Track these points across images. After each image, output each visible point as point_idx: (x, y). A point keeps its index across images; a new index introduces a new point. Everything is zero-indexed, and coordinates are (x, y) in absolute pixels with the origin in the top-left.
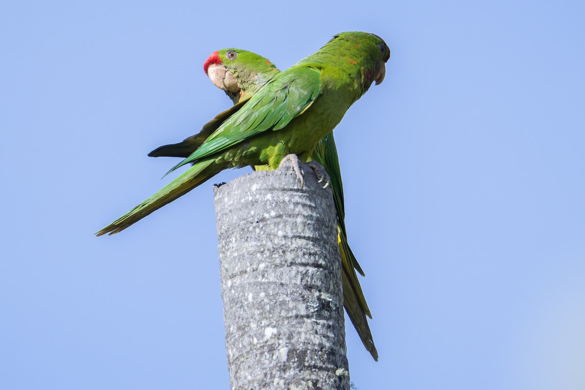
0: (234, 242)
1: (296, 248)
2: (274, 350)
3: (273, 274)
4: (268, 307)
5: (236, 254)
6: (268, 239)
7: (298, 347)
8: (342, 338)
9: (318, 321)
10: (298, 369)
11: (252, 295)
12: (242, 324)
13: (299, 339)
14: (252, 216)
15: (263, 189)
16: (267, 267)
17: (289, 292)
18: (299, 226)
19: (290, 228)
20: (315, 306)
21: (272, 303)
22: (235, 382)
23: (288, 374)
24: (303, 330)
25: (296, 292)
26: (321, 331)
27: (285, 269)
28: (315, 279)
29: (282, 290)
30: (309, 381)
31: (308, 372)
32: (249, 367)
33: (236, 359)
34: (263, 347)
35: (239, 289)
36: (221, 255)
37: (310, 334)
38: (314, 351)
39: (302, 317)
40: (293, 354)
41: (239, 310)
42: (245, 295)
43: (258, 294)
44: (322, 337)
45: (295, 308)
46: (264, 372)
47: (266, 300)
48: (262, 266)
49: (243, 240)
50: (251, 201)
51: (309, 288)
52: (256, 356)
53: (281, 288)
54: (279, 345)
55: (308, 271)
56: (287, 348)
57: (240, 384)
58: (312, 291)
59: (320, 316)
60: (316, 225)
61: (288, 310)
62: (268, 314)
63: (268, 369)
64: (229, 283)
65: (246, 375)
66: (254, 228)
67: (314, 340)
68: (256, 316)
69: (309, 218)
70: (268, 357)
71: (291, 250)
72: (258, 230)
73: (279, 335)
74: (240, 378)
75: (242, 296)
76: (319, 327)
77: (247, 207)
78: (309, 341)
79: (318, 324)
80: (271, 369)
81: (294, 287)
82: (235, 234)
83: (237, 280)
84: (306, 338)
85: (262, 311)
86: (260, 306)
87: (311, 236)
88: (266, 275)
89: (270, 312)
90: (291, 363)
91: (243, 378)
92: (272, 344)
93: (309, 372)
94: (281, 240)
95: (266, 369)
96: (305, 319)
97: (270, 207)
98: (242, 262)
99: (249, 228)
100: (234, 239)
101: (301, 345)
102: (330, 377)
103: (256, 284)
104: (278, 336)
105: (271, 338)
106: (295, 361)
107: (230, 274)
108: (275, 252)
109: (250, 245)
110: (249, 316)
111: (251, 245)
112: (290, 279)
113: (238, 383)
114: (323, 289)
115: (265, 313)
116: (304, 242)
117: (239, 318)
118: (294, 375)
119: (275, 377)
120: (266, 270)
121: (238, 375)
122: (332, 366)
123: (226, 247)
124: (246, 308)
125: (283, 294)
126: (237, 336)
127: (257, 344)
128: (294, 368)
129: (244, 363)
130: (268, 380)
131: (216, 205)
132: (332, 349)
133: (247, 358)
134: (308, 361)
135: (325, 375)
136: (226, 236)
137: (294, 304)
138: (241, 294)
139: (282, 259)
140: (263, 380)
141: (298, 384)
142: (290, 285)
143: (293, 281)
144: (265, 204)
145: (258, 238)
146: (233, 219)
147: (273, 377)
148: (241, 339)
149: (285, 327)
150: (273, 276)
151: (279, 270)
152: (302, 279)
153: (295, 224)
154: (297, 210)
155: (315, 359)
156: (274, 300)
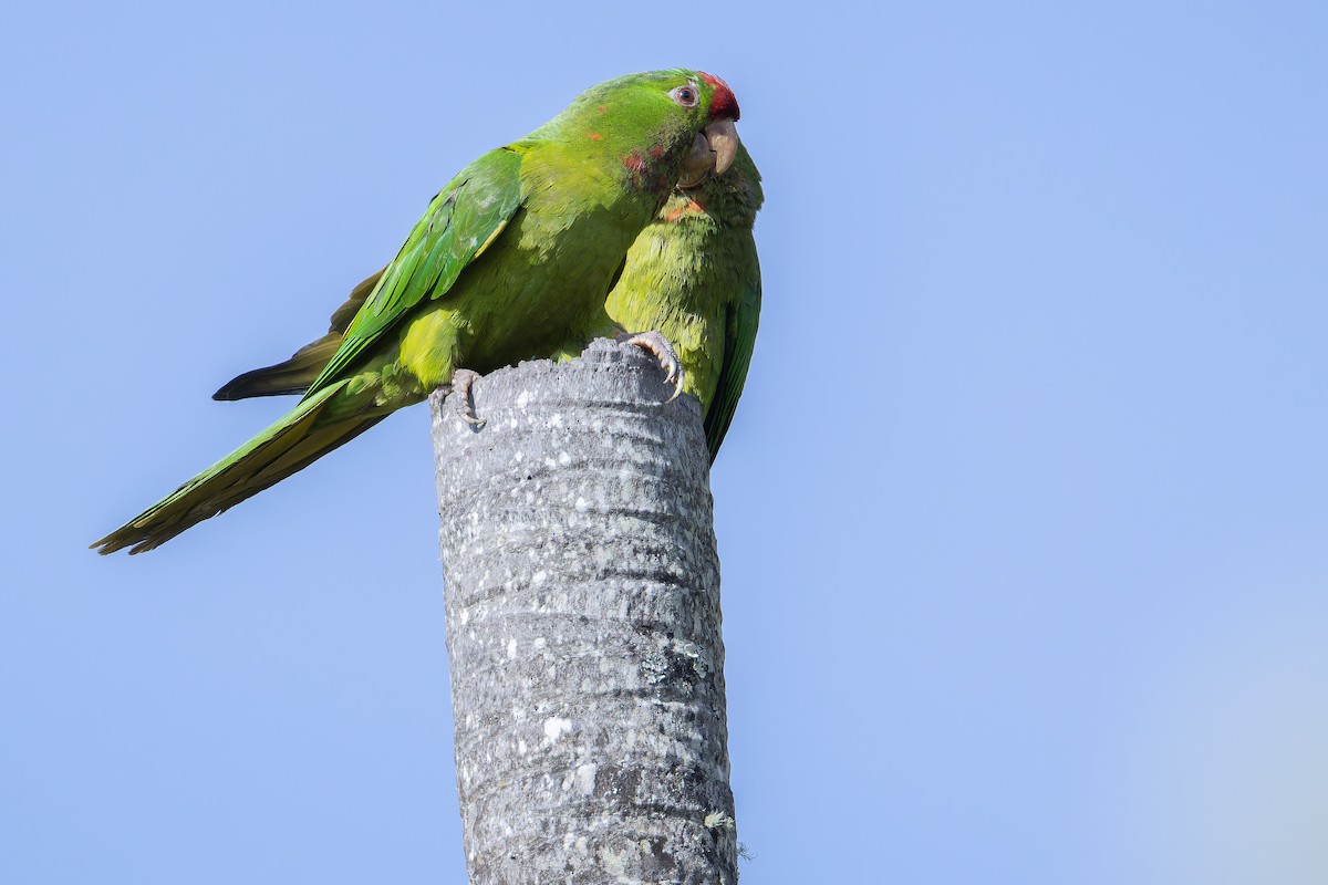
0: (475, 522)
1: (616, 536)
2: (566, 768)
3: (565, 596)
4: (552, 672)
5: (479, 551)
6: (553, 515)
7: (619, 763)
8: (719, 743)
9: (666, 705)
10: (619, 813)
11: (516, 645)
12: (492, 711)
13: (623, 745)
14: (518, 465)
15: (544, 403)
16: (551, 579)
17: (600, 638)
18: (625, 489)
19: (604, 492)
20: (659, 669)
21: (561, 662)
22: (475, 842)
23: (595, 823)
24: (630, 723)
25: (618, 638)
26: (673, 725)
27: (593, 585)
28: (660, 608)
29: (585, 633)
30: (644, 841)
31: (642, 819)
32: (508, 807)
33: (478, 790)
34: (539, 762)
35: (487, 630)
36: (446, 552)
37: (647, 734)
38: (656, 773)
39: (630, 693)
40: (609, 778)
41: (486, 677)
42: (498, 644)
43: (529, 641)
44: (676, 741)
45: (615, 673)
46: (543, 819)
47: (548, 656)
48: (539, 578)
49: (497, 517)
50: (517, 429)
51: (646, 628)
52: (525, 783)
53: (583, 628)
54: (577, 757)
55: (644, 589)
56: (594, 765)
57: (488, 845)
58: (653, 634)
59: (669, 693)
60: (662, 485)
61: (598, 679)
62: (551, 686)
63: (551, 812)
64: (465, 616)
65: (501, 826)
66: (523, 491)
67: (656, 747)
68: (525, 691)
69: (647, 469)
70: (552, 784)
71: (606, 543)
72: (530, 496)
73: (578, 735)
74: (486, 832)
75: (494, 646)
76: (669, 717)
77: (506, 444)
78: (645, 750)
79: (665, 710)
80: (559, 812)
81: (611, 626)
82: (479, 504)
83: (483, 609)
84: (638, 743)
85: (537, 680)
86: (535, 669)
87: (652, 510)
88: (548, 599)
89: (556, 683)
90: (603, 799)
91: (493, 831)
92: (561, 756)
93: (645, 819)
94: (584, 518)
95: (545, 811)
96: (637, 699)
97: (560, 443)
98: (495, 566)
99: (510, 490)
100: (476, 516)
101: (627, 757)
102: (691, 832)
103: (526, 619)
104: (574, 738)
105: (559, 741)
106: (612, 794)
107: (466, 596)
108: (569, 547)
109: (513, 529)
110: (509, 692)
111: (515, 530)
112: (604, 607)
113: (482, 844)
114: (678, 633)
115: (545, 686)
116: (636, 523)
117: (486, 696)
118: (611, 825)
119: (566, 831)
120: (548, 586)
121: (483, 824)
122: (697, 807)
123: (459, 533)
124: (502, 673)
125: (586, 641)
126: (481, 737)
127: (526, 755)
128: (610, 809)
129: (496, 799)
130: (550, 838)
131: (436, 440)
132: (697, 769)
133: (504, 788)
134: (642, 795)
135: (681, 827)
136: (457, 509)
137: (612, 666)
138: (491, 641)
139: (585, 563)
140: (538, 838)
141: (618, 846)
142: (604, 621)
143: (610, 614)
144: (549, 437)
145: (531, 514)
146: (474, 468)
147: (561, 829)
148: (489, 744)
149: (591, 717)
150: (565, 602)
151: (578, 587)
152: (629, 609)
153: (614, 483)
154: (620, 450)
155: (658, 791)
156: (566, 657)
